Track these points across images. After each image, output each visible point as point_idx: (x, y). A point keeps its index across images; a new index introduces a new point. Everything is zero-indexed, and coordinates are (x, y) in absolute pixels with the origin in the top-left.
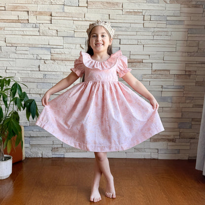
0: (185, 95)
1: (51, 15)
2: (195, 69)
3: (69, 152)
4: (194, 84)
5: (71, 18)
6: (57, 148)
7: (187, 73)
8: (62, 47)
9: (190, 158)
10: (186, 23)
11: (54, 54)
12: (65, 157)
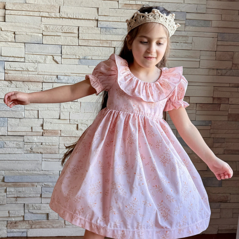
0: (212, 136)
1: (4, 8)
2: (228, 95)
3: (35, 228)
4: (226, 118)
5: (37, 14)
6: (16, 223)
7: (216, 102)
8: (22, 60)
9: (220, 232)
10: (214, 24)
11: (10, 72)
12: (29, 236)
